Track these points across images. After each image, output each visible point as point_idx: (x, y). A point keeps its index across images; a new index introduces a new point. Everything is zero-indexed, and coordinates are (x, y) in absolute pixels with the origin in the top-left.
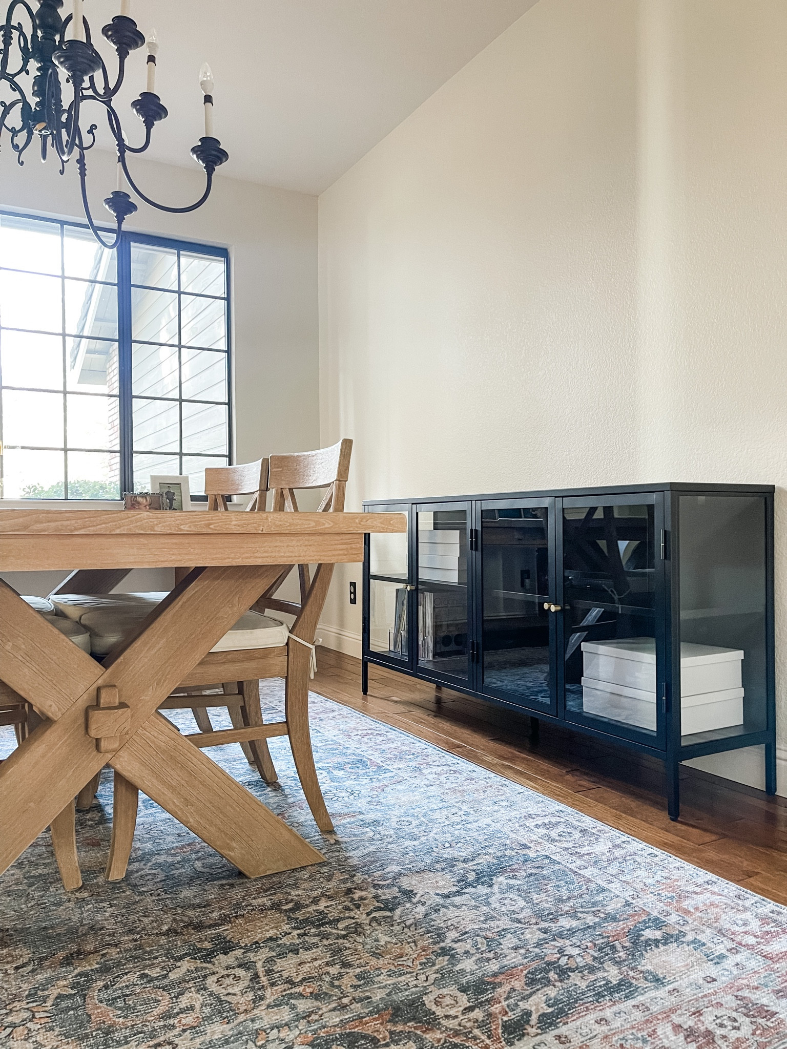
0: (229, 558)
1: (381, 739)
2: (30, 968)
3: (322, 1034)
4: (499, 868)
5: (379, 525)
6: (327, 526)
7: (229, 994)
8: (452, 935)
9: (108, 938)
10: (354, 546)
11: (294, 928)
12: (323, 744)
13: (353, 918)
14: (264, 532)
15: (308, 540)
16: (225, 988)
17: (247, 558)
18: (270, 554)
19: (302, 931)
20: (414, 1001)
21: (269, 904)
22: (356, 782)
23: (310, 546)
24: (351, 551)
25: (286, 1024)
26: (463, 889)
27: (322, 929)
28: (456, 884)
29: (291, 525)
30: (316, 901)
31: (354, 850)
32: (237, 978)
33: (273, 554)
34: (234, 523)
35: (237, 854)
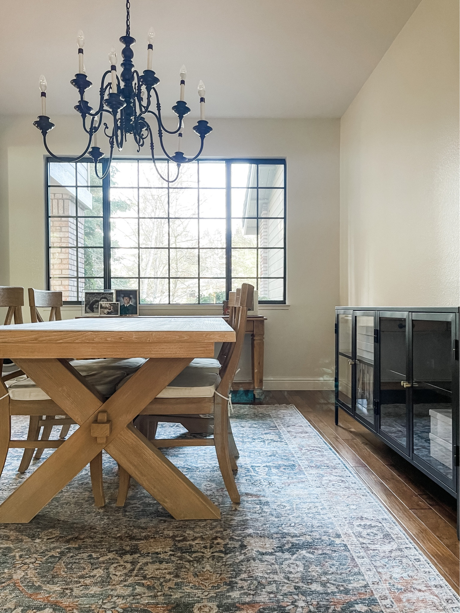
0: (137, 354)
1: (318, 453)
2: (52, 540)
3: (134, 607)
4: (308, 546)
5: (218, 338)
6: (186, 338)
7: (115, 575)
8: (243, 576)
9: (92, 534)
10: (208, 349)
11: (171, 550)
12: (282, 452)
13: (203, 553)
14: (150, 341)
15: (181, 345)
16: (115, 571)
17: (147, 354)
18: (159, 352)
19: (173, 553)
20: (189, 604)
21: (171, 535)
22: (278, 478)
23: (182, 348)
24: (206, 351)
25: (123, 597)
26: (276, 552)
27: (184, 554)
28: (275, 548)
29: (165, 338)
30: (195, 539)
31: (240, 516)
32: (125, 568)
33: (161, 352)
34: (134, 337)
35: (168, 505)
